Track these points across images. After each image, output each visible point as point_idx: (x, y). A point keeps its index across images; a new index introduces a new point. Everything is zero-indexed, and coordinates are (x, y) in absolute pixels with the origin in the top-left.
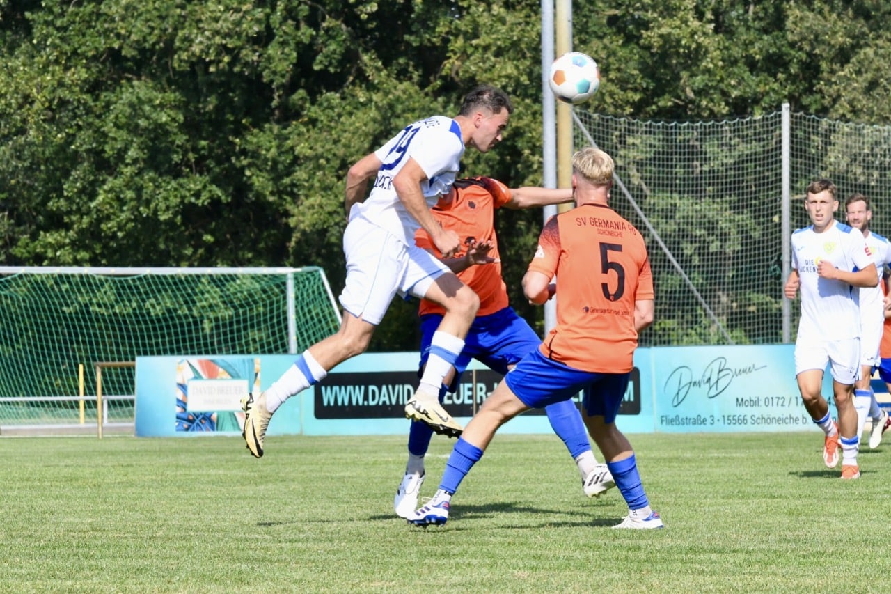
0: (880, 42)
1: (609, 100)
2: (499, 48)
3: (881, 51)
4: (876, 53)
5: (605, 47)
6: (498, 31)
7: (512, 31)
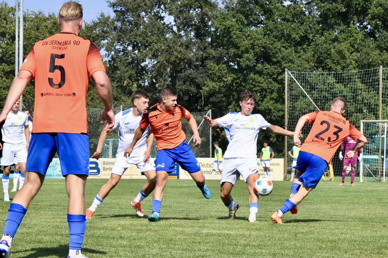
0: (94, 89)
1: (30, 100)
2: (4, 88)
3: (94, 91)
4: (93, 92)
5: (30, 88)
6: (4, 84)
7: (7, 84)
